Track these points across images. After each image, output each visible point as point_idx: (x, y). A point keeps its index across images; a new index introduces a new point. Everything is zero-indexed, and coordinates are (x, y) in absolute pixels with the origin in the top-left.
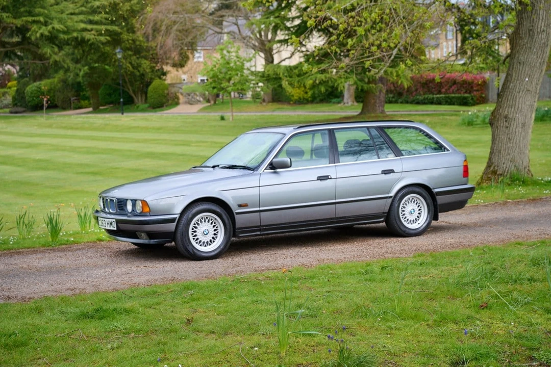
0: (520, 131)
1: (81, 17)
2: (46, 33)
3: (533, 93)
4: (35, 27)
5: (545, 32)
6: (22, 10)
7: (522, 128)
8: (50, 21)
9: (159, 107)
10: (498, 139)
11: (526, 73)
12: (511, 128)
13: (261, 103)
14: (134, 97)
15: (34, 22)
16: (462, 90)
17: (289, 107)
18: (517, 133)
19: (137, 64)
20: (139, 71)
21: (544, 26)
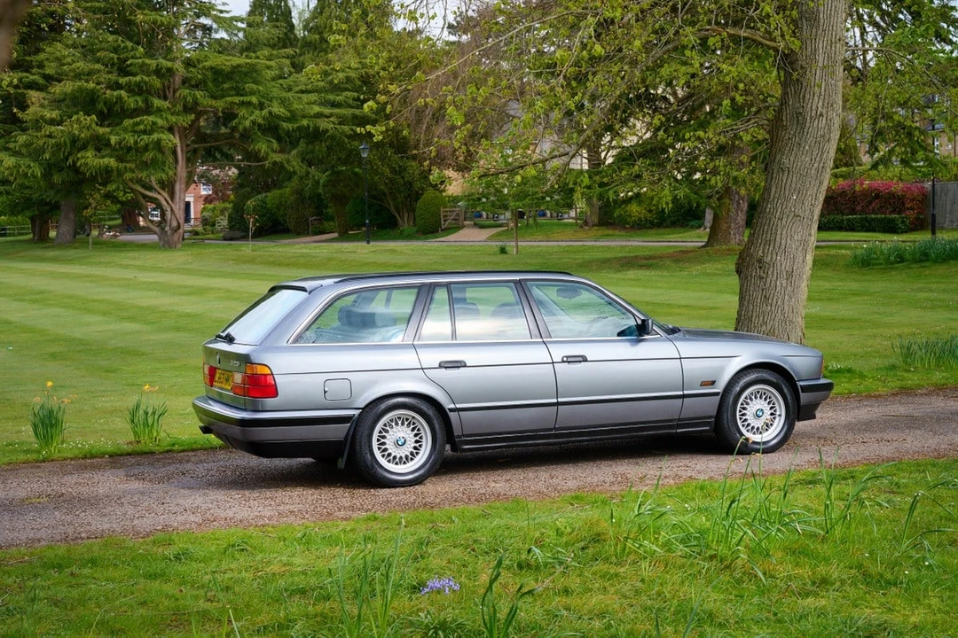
0: (784, 285)
1: (313, 97)
2: (260, 121)
3: (806, 220)
4: (243, 112)
5: (825, 116)
6: (226, 86)
7: (787, 279)
8: (267, 103)
9: (432, 232)
10: (747, 297)
11: (793, 186)
12: (768, 280)
13: (581, 227)
14: (398, 217)
15: (243, 103)
16: (888, 208)
17: (623, 233)
18: (778, 288)
19: (400, 167)
20: (403, 178)
21: (822, 108)
